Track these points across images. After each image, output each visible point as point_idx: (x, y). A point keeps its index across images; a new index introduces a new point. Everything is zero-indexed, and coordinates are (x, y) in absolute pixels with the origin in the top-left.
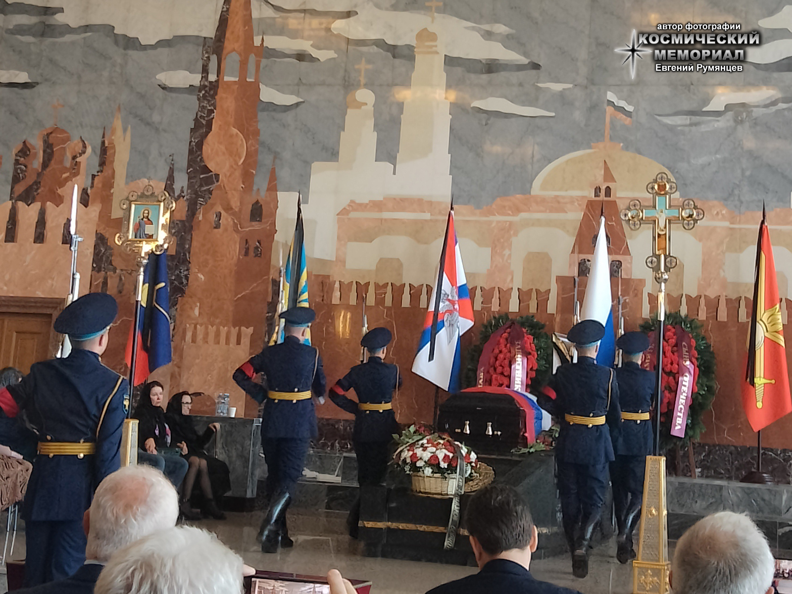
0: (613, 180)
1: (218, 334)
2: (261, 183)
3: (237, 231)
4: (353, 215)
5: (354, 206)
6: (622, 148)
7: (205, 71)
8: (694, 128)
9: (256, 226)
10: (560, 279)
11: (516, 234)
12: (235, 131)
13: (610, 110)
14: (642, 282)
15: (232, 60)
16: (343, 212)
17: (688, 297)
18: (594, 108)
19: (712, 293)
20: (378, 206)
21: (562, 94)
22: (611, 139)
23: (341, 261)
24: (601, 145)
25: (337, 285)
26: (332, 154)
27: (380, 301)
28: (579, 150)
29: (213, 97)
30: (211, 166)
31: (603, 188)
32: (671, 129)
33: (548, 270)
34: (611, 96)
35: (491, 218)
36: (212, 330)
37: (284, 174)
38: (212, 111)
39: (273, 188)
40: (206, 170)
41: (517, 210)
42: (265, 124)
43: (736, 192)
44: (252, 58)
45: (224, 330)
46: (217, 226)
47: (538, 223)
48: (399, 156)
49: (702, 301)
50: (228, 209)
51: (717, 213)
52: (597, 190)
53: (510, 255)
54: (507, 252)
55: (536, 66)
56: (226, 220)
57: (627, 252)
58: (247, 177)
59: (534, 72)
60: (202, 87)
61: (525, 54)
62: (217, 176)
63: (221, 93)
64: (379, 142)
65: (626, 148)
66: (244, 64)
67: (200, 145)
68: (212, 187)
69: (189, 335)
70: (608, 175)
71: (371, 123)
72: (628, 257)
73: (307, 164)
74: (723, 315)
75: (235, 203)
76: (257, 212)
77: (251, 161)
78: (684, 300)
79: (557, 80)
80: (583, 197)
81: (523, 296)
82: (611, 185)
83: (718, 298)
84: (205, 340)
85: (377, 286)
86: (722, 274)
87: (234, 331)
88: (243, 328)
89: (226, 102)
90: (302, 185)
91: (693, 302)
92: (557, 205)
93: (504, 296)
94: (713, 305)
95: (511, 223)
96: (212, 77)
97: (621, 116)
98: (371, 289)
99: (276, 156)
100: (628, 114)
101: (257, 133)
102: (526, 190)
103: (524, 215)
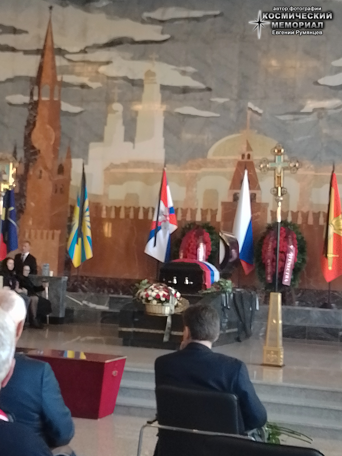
0: (251, 150)
1: (42, 234)
2: (63, 154)
3: (50, 180)
4: (112, 171)
5: (113, 166)
6: (257, 133)
7: (32, 95)
8: (295, 122)
9: (61, 177)
10: (223, 204)
11: (199, 180)
12: (48, 127)
13: (249, 112)
14: (267, 204)
15: (46, 88)
16: (107, 169)
17: (292, 212)
19: (305, 210)
20: (125, 166)
21: (224, 105)
22: (250, 128)
23: (106, 195)
24: (245, 132)
25: (104, 208)
26: (100, 138)
27: (127, 216)
28: (232, 134)
29: (36, 109)
30: (36, 145)
31: (246, 154)
32: (284, 122)
33: (217, 199)
35: (186, 171)
36: (39, 232)
37: (75, 149)
38: (35, 117)
39: (69, 157)
40: (33, 147)
41: (200, 167)
42: (64, 122)
43: (318, 156)
44: (57, 88)
45: (45, 232)
46: (40, 177)
47: (211, 174)
48: (136, 139)
49: (300, 215)
50: (46, 168)
52: (243, 156)
53: (196, 191)
54: (194, 189)
55: (209, 89)
56: (45, 174)
57: (259, 188)
58: (55, 151)
59: (208, 93)
60: (30, 104)
61: (204, 83)
62: (39, 151)
63: (40, 106)
64: (126, 131)
66: (52, 90)
67: (30, 135)
68: (37, 157)
69: (27, 235)
70: (249, 148)
71: (121, 121)
72: (259, 191)
73: (87, 144)
74: (311, 221)
75: (49, 165)
76: (61, 170)
77: (57, 142)
78: (290, 214)
79: (221, 96)
80: (235, 160)
81: (204, 212)
82: (251, 153)
83: (308, 212)
84: (36, 237)
85: (126, 208)
86: (310, 199)
87: (51, 232)
88: (55, 231)
89: (43, 112)
90: (84, 155)
92: (221, 164)
93: (194, 212)
94: (305, 216)
95: (197, 174)
96: (35, 98)
97: (256, 116)
98: (122, 210)
99: (70, 139)
100: (260, 114)
101: (60, 127)
102: (204, 156)
103: (203, 170)
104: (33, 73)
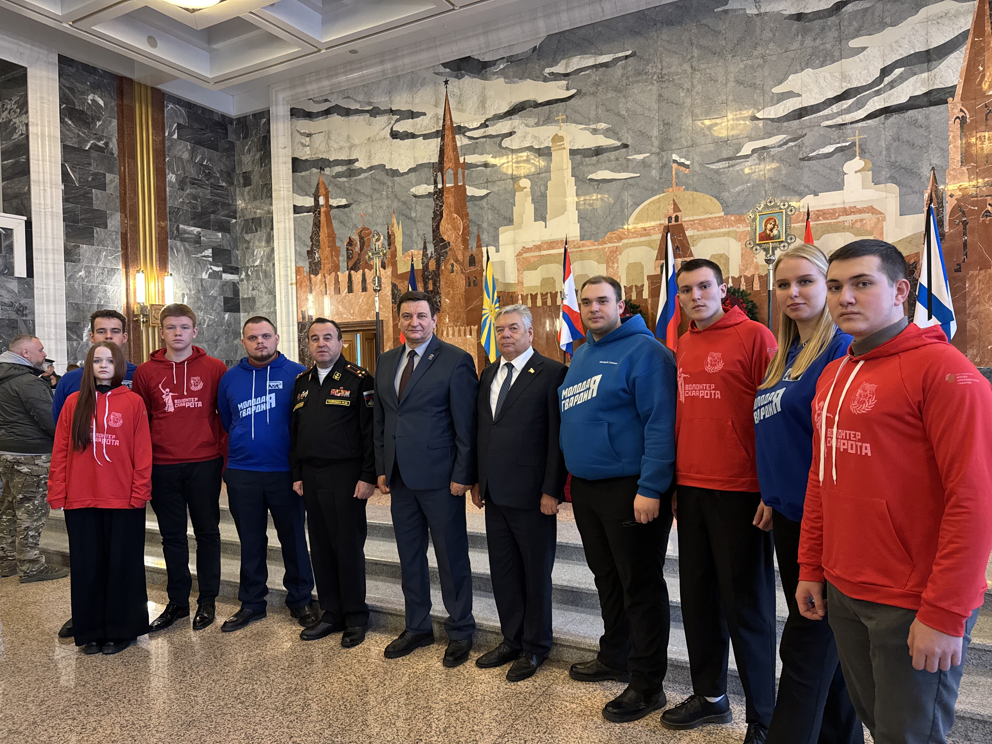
0: (680, 211)
1: (459, 331)
2: (473, 244)
3: (462, 273)
4: (525, 255)
5: (526, 250)
6: (684, 190)
7: (436, 183)
8: (731, 169)
9: (473, 269)
10: (649, 277)
11: (620, 254)
12: (455, 215)
13: (675, 166)
15: (449, 173)
16: (520, 254)
17: (733, 278)
18: (665, 166)
19: (748, 274)
20: (538, 248)
21: (643, 161)
22: (677, 185)
23: (520, 283)
24: (671, 190)
25: (520, 297)
26: (510, 221)
27: (544, 303)
28: (656, 195)
29: (442, 197)
30: (445, 237)
31: (674, 216)
32: (717, 171)
33: (642, 273)
34: (675, 157)
35: (605, 246)
36: (456, 329)
37: (485, 237)
38: (441, 206)
39: (479, 246)
40: (443, 240)
41: (621, 239)
42: (471, 209)
44: (460, 171)
45: (462, 328)
46: (452, 272)
47: (634, 245)
48: (547, 216)
49: (743, 279)
50: (457, 261)
52: (670, 219)
53: (618, 267)
54: (616, 265)
55: (626, 146)
56: (457, 267)
58: (465, 242)
59: (624, 150)
60: (435, 193)
61: (619, 139)
62: (449, 243)
63: (445, 195)
64: (536, 209)
65: (687, 189)
66: (456, 174)
67: (438, 227)
68: (447, 249)
69: (445, 333)
70: (676, 208)
71: (530, 198)
73: (496, 229)
74: (757, 286)
75: (460, 257)
76: (473, 261)
77: (466, 232)
79: (640, 153)
80: (661, 225)
82: (678, 214)
83: (753, 276)
84: (453, 335)
85: (542, 295)
86: (755, 260)
87: (468, 328)
88: (472, 327)
89: (449, 199)
90: (495, 241)
92: (645, 232)
94: (750, 281)
95: (617, 247)
96: (440, 186)
97: (682, 168)
98: (539, 297)
99: (479, 226)
100: (687, 166)
101: (467, 215)
103: (625, 241)
104: (435, 159)
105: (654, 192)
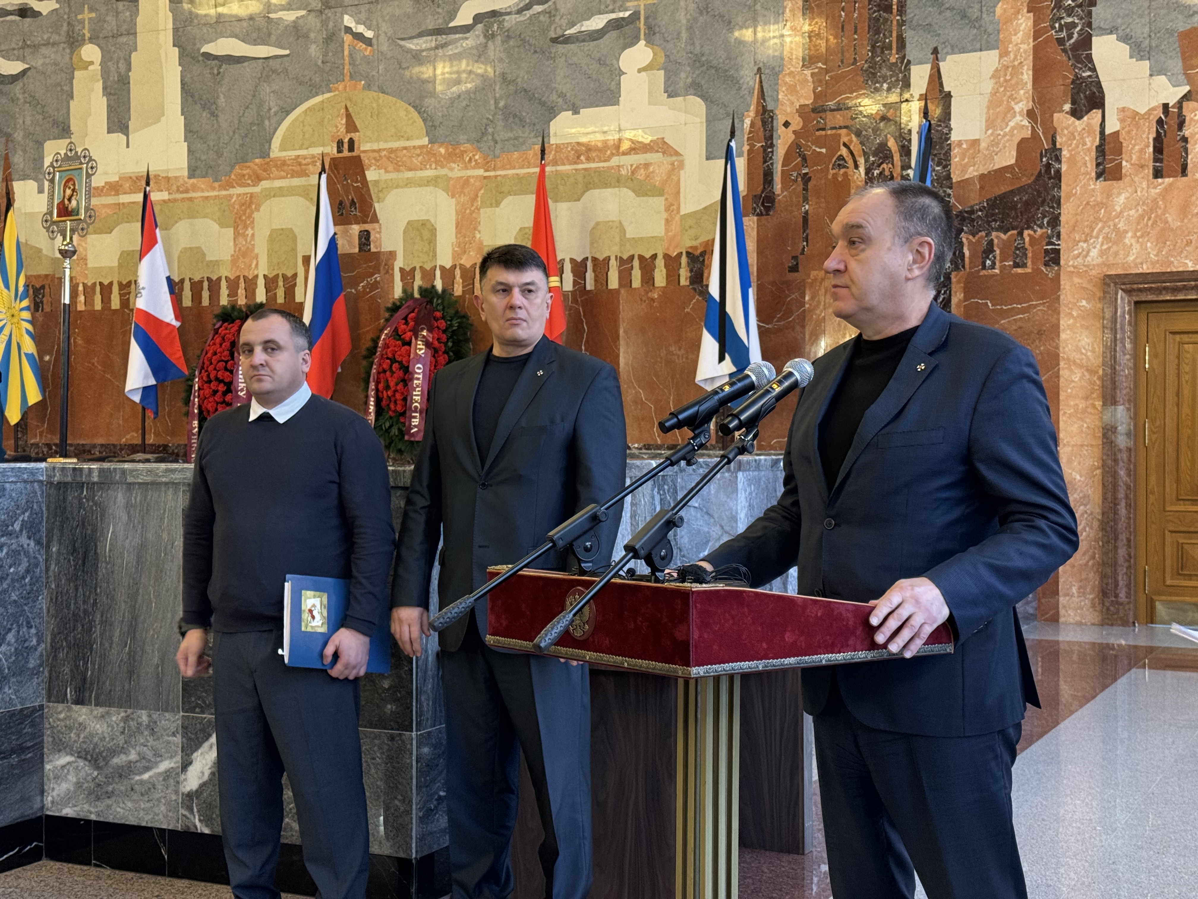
0: (356, 130)
6: (364, 88)
8: (439, 51)
10: (306, 260)
11: (258, 209)
13: (347, 38)
14: (392, 255)
17: (442, 268)
18: (331, 39)
19: (466, 261)
20: (114, 188)
21: (296, 25)
22: (351, 76)
23: (82, 259)
24: (341, 87)
25: (82, 288)
26: (63, 130)
27: (124, 303)
28: (317, 94)
31: (346, 140)
32: (416, 55)
33: (294, 250)
34: (348, 21)
35: (232, 191)
37: (18, 160)
39: (8, 178)
41: (259, 179)
43: (490, 130)
47: (280, 192)
48: (131, 124)
49: (458, 272)
51: (470, 159)
52: (340, 144)
53: (253, 235)
54: (250, 232)
57: (375, 219)
64: (111, 109)
65: (368, 87)
70: (351, 126)
71: (99, 86)
72: (376, 225)
73: (39, 144)
78: (438, 273)
79: (289, 7)
80: (325, 155)
81: (271, 283)
82: (355, 136)
85: (120, 285)
86: (478, 236)
90: (37, 170)
91: (448, 274)
92: (300, 168)
93: (251, 285)
94: (468, 276)
95: (252, 195)
97: (360, 45)
98: (115, 290)
100: (368, 42)
102: (265, 154)
103: (265, 184)
105: (314, 90)
